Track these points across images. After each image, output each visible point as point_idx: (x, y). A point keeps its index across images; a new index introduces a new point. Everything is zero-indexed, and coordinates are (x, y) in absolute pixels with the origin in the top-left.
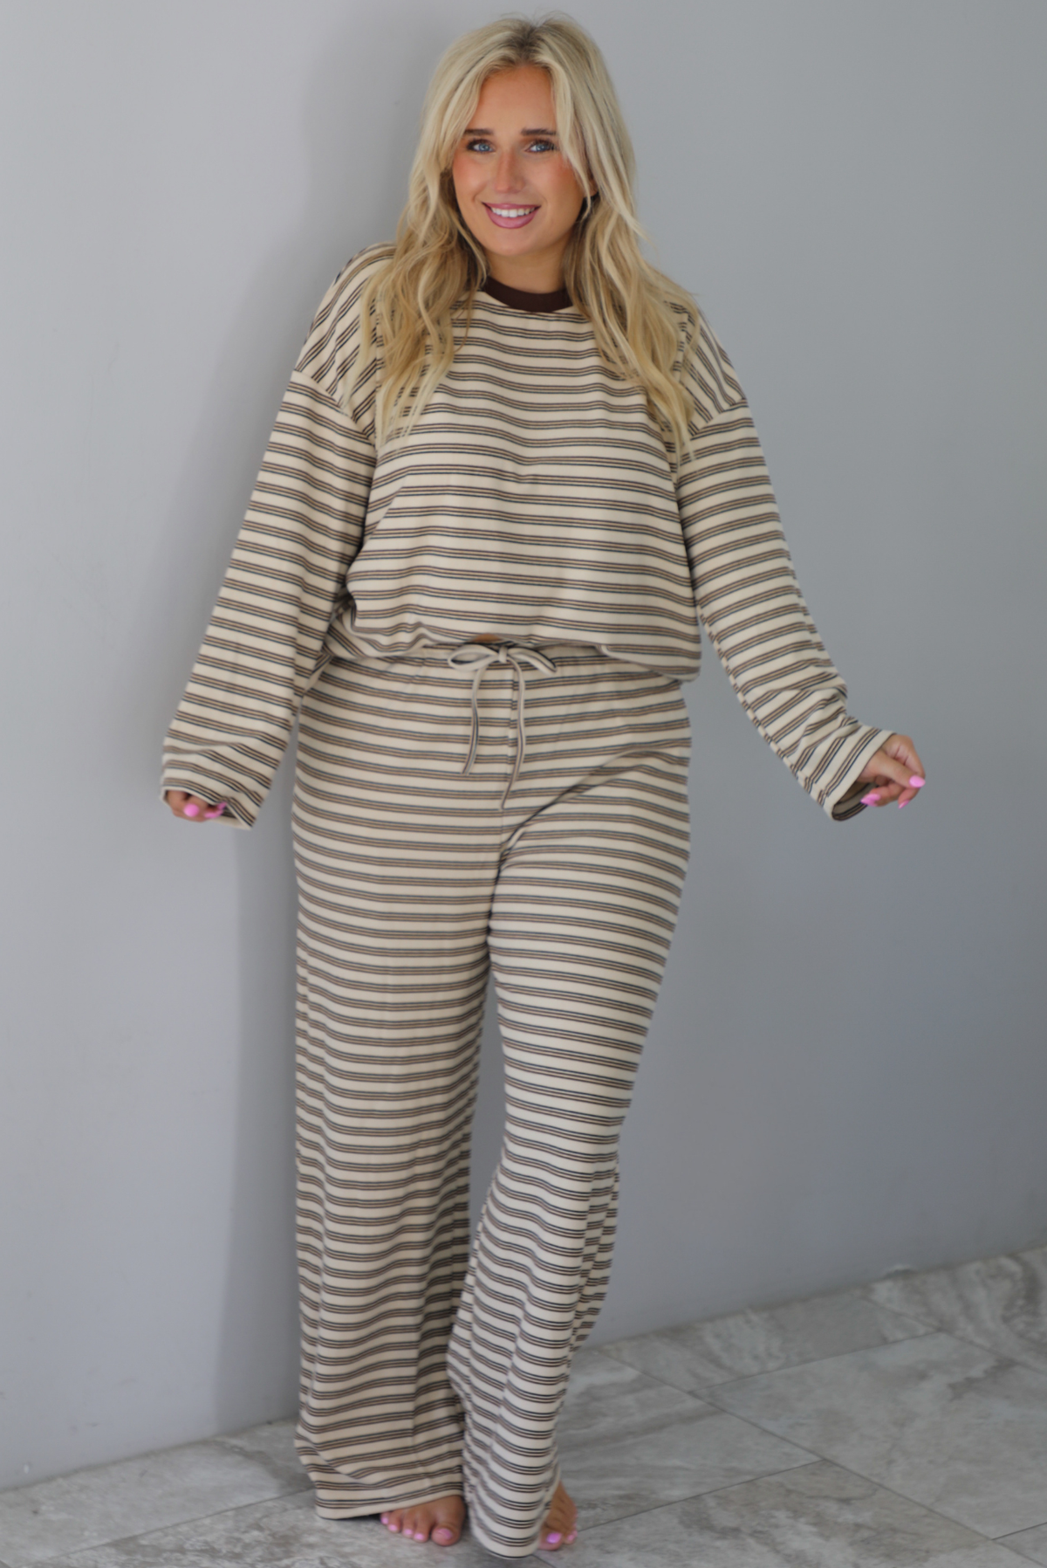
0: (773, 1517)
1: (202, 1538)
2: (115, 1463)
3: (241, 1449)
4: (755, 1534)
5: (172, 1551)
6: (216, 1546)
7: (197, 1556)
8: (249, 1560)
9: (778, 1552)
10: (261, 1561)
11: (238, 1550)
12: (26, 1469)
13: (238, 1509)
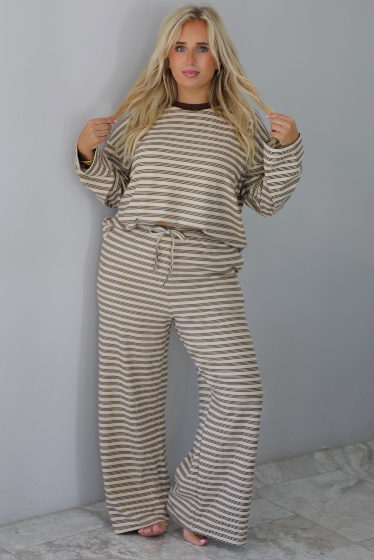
0: (278, 535)
1: (76, 542)
2: (45, 515)
3: (90, 510)
4: (272, 541)
5: (66, 546)
6: (81, 545)
7: (75, 548)
8: (93, 549)
9: (280, 547)
10: (97, 550)
11: (89, 546)
12: (14, 517)
13: (89, 532)
